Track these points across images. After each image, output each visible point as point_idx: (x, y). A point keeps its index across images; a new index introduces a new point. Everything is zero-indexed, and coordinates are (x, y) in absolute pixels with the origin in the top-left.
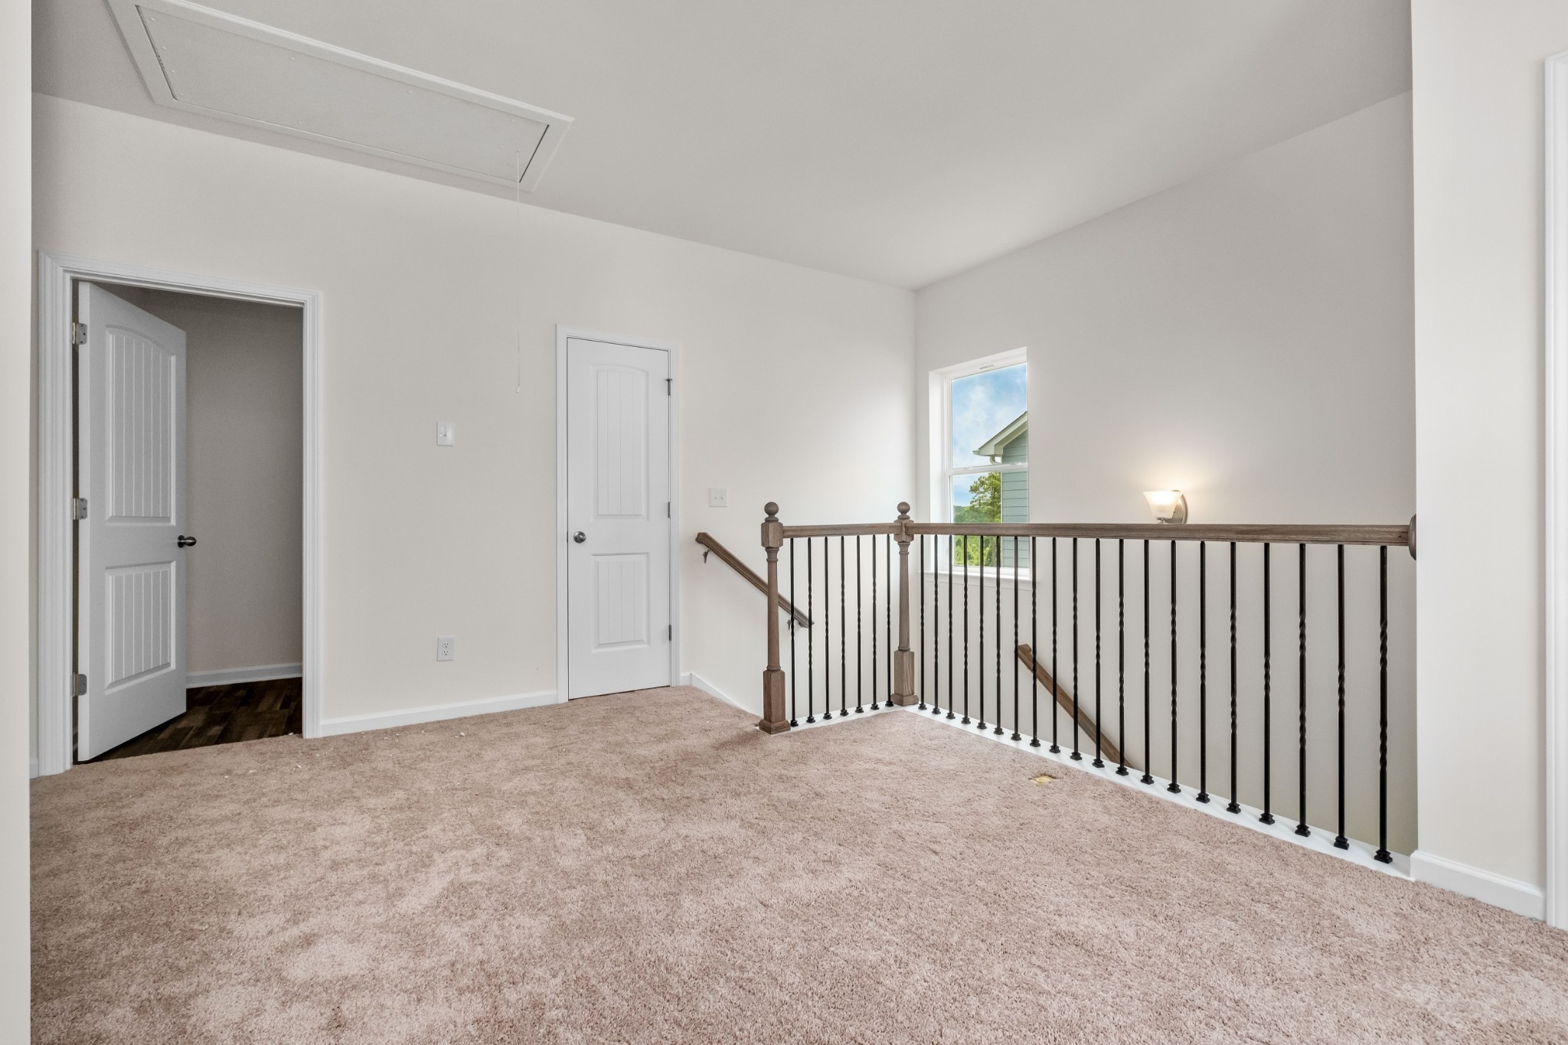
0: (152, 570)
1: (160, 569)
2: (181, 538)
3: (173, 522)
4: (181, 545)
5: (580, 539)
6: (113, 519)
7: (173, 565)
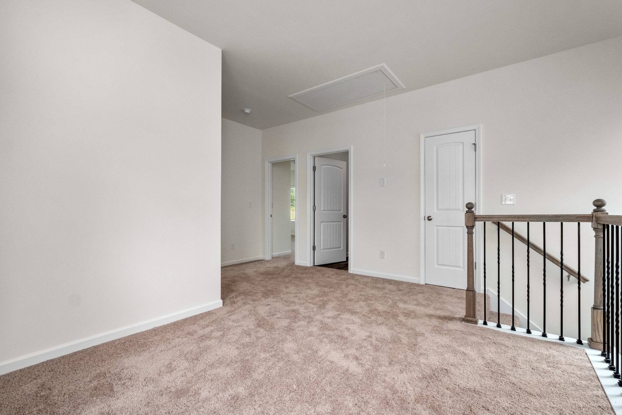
0: (338, 223)
1: (340, 223)
2: (344, 215)
3: (342, 211)
4: (344, 217)
5: (429, 219)
6: (323, 210)
7: (342, 222)
